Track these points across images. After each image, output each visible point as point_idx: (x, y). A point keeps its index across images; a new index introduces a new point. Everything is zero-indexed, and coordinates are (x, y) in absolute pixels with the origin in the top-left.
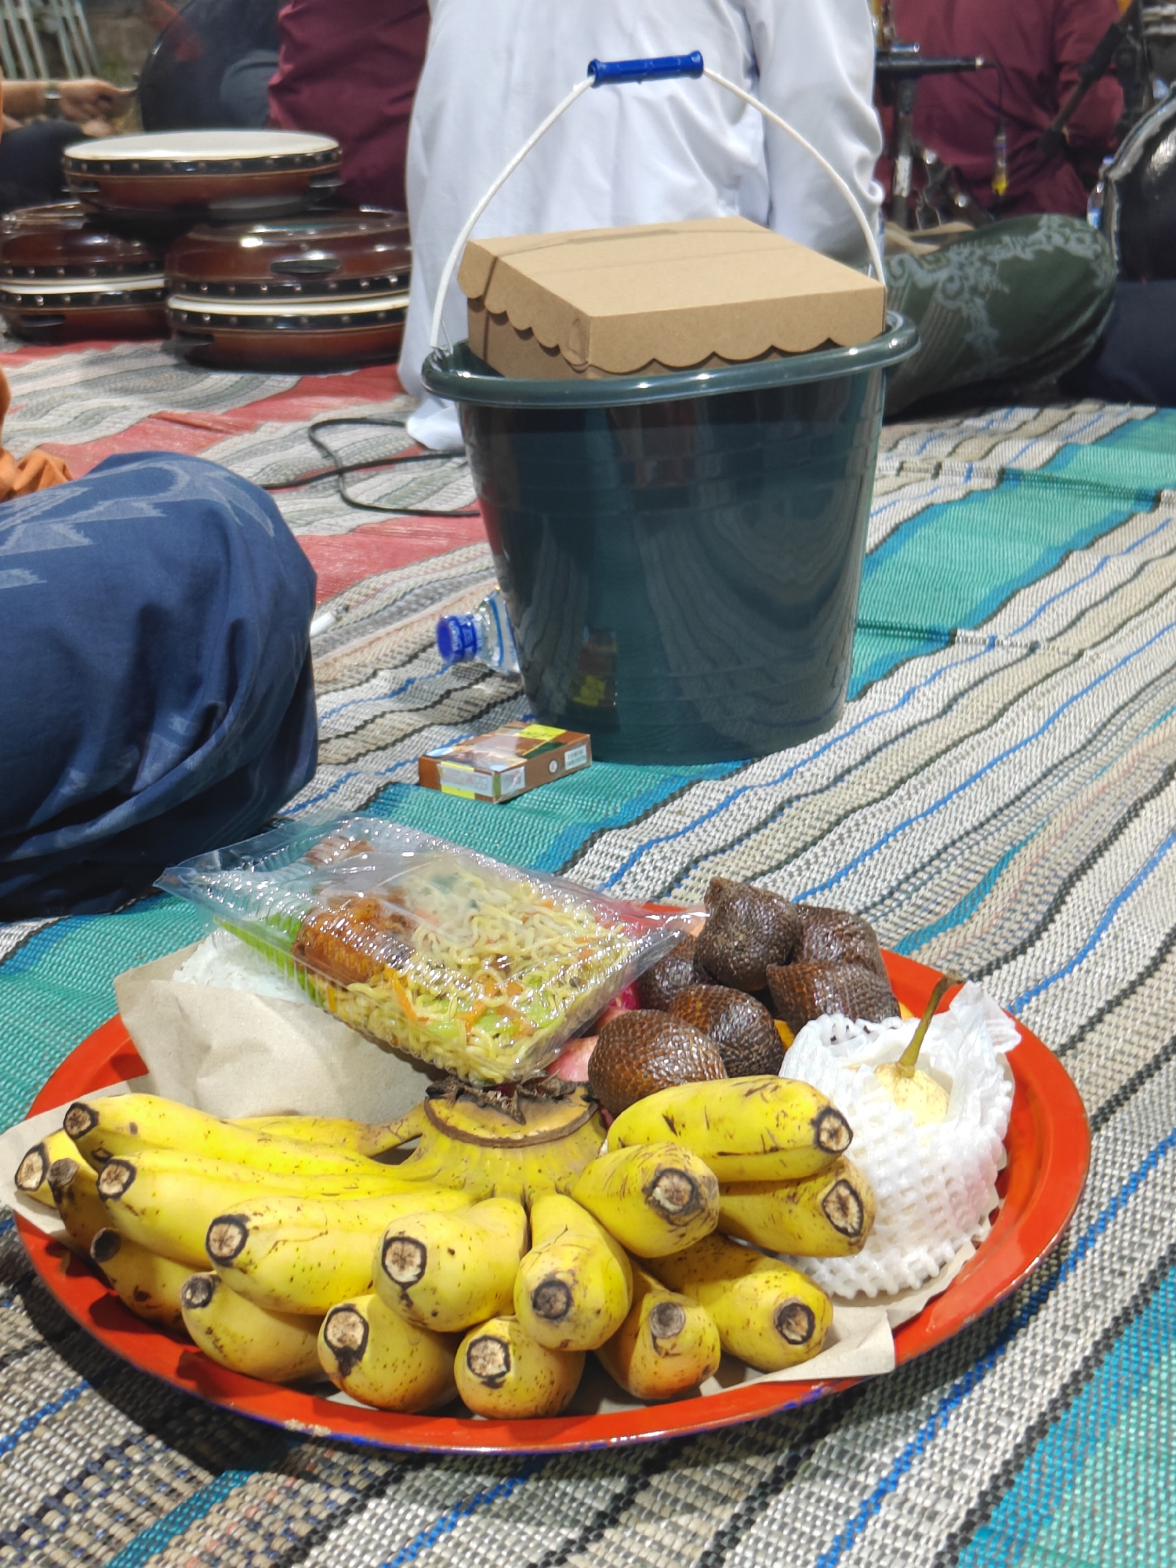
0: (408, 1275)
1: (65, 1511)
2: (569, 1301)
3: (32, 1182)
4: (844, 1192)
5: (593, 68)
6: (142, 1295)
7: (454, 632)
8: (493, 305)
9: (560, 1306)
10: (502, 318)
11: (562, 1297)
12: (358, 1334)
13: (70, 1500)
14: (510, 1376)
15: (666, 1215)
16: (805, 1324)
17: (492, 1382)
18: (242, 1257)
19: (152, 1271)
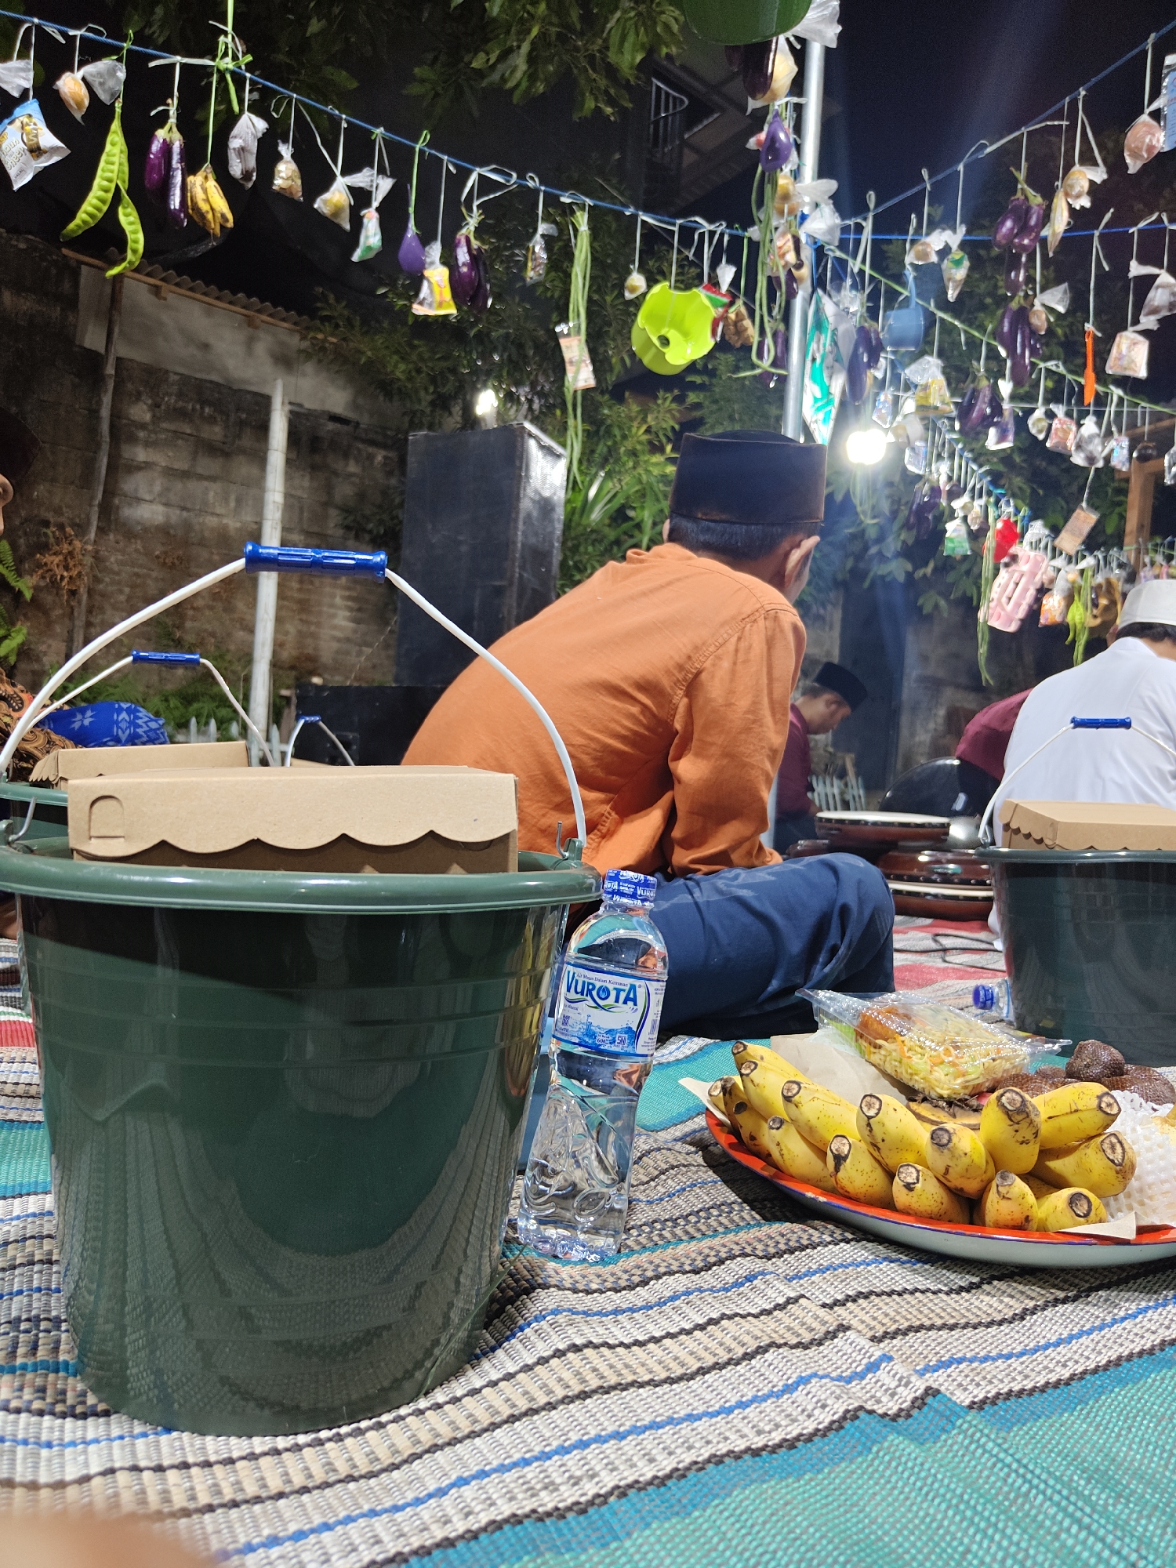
0: (872, 1113)
1: (699, 1218)
2: (950, 1141)
3: (715, 1093)
4: (1114, 1140)
5: (1073, 721)
6: (753, 1138)
7: (982, 993)
8: (1014, 826)
9: (945, 1141)
10: (1017, 831)
11: (946, 1137)
12: (846, 1149)
13: (702, 1214)
14: (918, 1186)
15: (1007, 1112)
16: (1086, 1207)
17: (909, 1187)
18: (796, 1098)
19: (759, 1127)
